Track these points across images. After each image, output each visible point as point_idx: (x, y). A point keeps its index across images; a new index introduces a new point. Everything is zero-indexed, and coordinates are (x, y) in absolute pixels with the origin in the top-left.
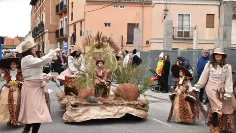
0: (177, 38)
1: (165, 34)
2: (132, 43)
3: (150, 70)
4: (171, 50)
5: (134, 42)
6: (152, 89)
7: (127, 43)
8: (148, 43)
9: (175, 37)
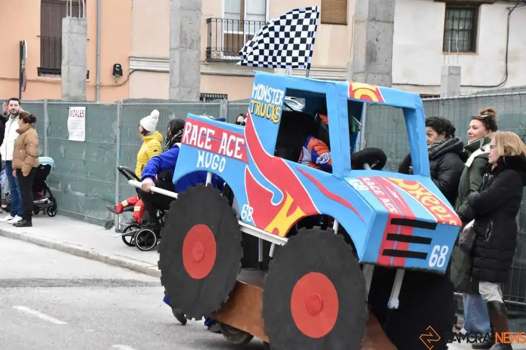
0: (223, 57)
1: (175, 44)
2: (58, 72)
3: (121, 170)
4: (195, 99)
5: (64, 69)
6: (128, 239)
7: (41, 71)
8: (117, 71)
9: (214, 55)
